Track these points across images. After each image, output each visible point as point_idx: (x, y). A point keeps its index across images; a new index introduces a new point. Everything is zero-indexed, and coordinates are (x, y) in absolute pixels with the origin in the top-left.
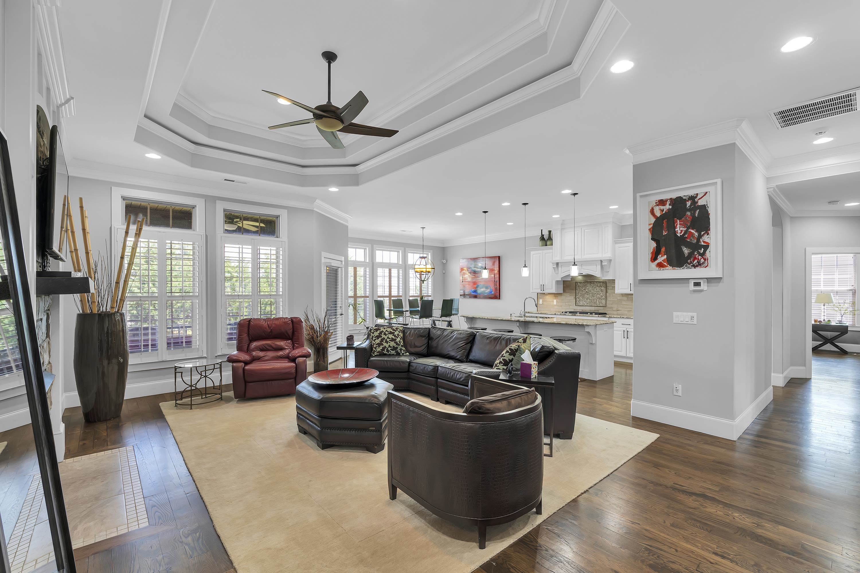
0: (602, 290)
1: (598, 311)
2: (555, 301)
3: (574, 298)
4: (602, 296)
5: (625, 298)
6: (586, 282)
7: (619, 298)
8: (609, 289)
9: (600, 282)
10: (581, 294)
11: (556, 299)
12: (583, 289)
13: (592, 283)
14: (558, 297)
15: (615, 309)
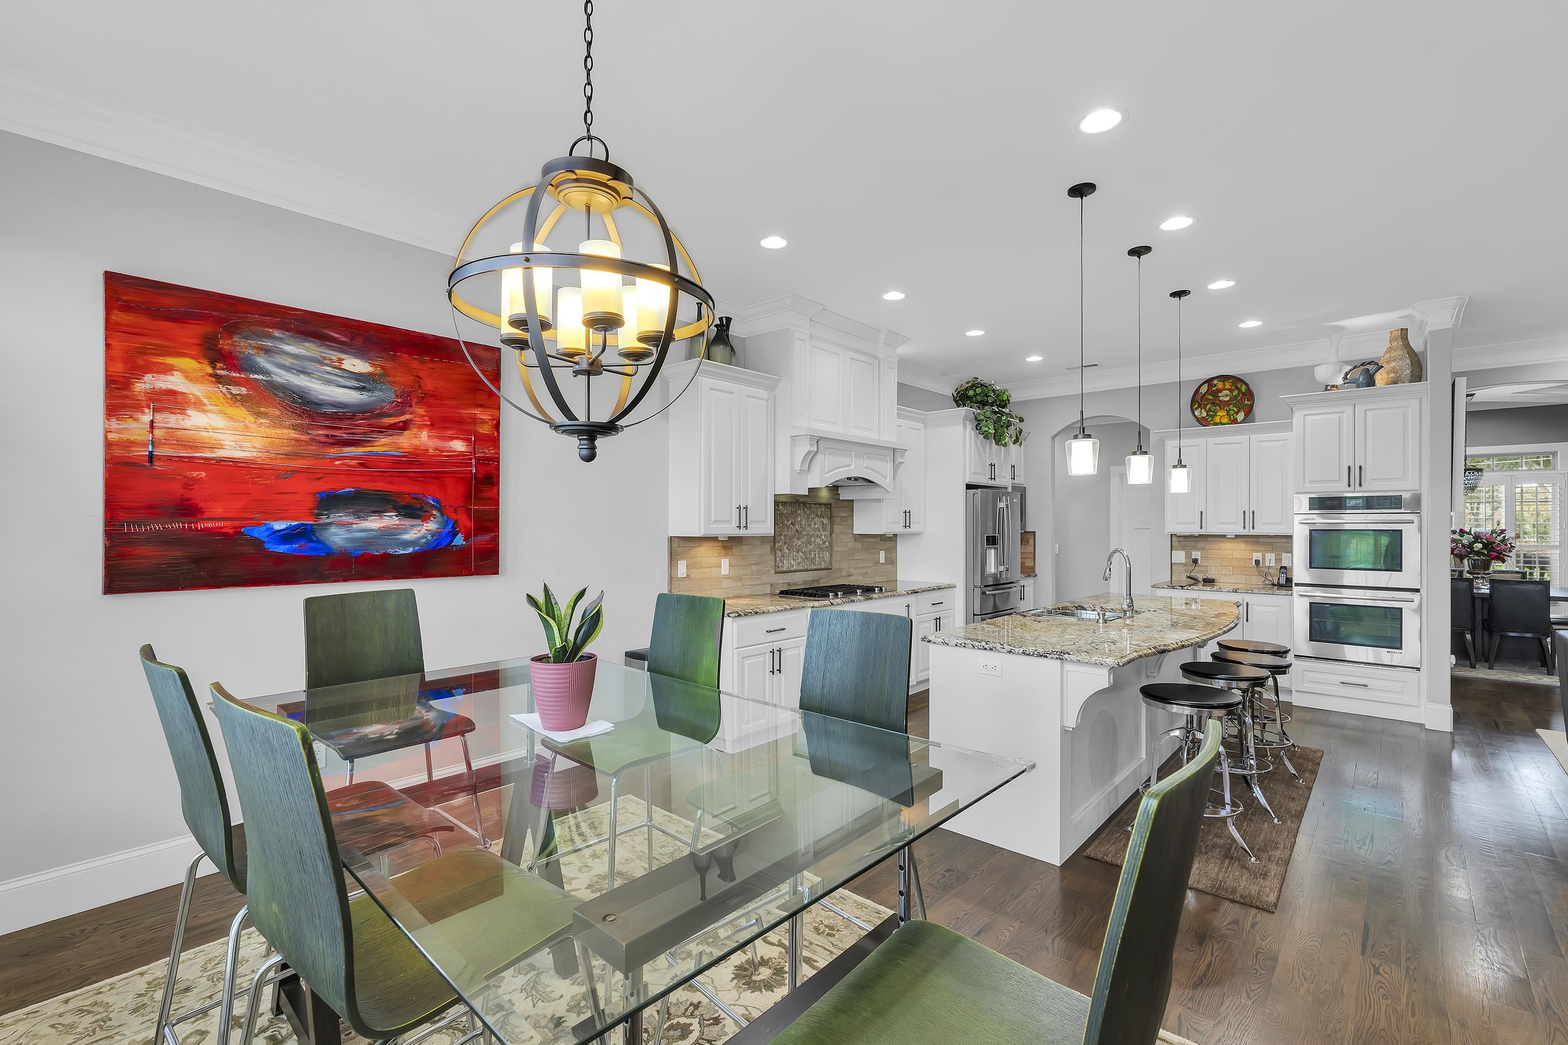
0: (823, 524)
1: (818, 581)
2: (725, 563)
3: (771, 548)
4: (824, 543)
5: (859, 545)
6: (797, 502)
7: (850, 545)
8: (836, 523)
9: (820, 504)
10: (785, 536)
11: (726, 555)
12: (790, 522)
13: (808, 506)
14: (731, 548)
15: (844, 573)
